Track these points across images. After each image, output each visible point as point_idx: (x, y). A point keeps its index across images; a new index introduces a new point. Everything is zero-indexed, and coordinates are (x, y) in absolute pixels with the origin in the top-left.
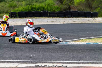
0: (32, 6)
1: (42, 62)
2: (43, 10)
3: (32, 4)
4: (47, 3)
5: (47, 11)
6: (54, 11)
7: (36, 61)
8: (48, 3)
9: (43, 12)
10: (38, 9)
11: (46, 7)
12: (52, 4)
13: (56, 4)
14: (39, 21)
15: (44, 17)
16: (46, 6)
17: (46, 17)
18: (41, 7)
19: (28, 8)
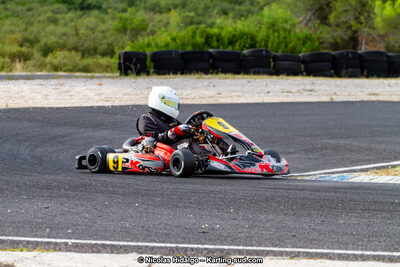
0: (209, 30)
1: (247, 250)
2: (251, 46)
3: (205, 23)
4: (265, 20)
5: (268, 52)
7: (226, 247)
8: (271, 20)
9: (252, 54)
10: (231, 43)
11: (261, 36)
12: (286, 22)
13: (302, 25)
14: (234, 88)
15: (254, 74)
16: (264, 28)
17: (264, 73)
18: (243, 35)
19: (193, 37)
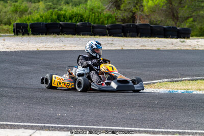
1: (81, 128)
2: (81, 21)
3: (57, 8)
4: (88, 7)
7: (69, 126)
8: (91, 7)
9: (82, 25)
11: (86, 15)
12: (99, 8)
14: (72, 42)
15: (83, 35)
16: (87, 11)
18: (77, 15)
19: (51, 16)
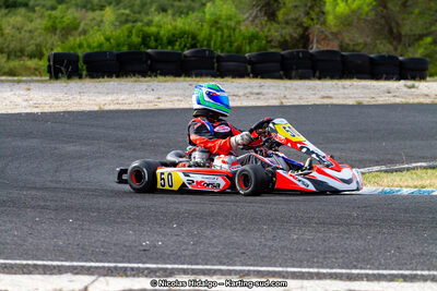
0: (146, 29)
1: (193, 270)
2: (193, 46)
3: (141, 21)
4: (207, 16)
5: (211, 52)
6: (239, 49)
7: (169, 266)
8: (213, 18)
9: (194, 55)
10: (171, 42)
11: (202, 36)
12: (230, 19)
13: (248, 23)
14: (175, 92)
15: (197, 76)
16: (206, 26)
17: (207, 75)
18: (183, 34)
19: (129, 37)
